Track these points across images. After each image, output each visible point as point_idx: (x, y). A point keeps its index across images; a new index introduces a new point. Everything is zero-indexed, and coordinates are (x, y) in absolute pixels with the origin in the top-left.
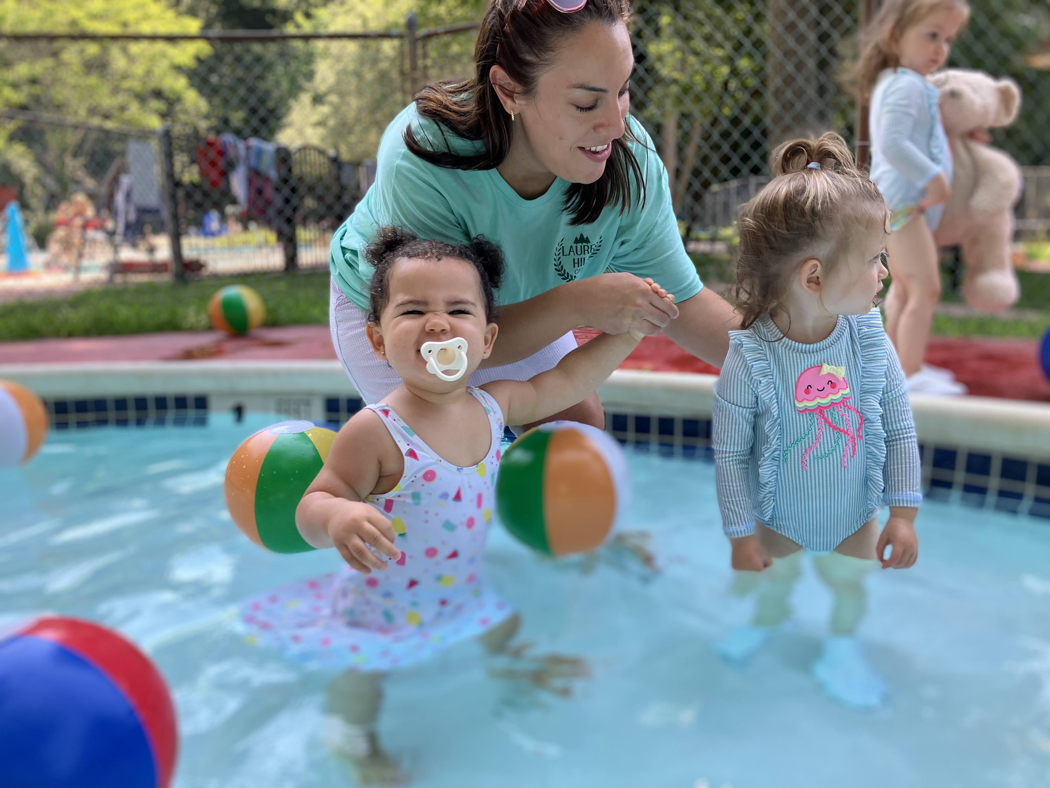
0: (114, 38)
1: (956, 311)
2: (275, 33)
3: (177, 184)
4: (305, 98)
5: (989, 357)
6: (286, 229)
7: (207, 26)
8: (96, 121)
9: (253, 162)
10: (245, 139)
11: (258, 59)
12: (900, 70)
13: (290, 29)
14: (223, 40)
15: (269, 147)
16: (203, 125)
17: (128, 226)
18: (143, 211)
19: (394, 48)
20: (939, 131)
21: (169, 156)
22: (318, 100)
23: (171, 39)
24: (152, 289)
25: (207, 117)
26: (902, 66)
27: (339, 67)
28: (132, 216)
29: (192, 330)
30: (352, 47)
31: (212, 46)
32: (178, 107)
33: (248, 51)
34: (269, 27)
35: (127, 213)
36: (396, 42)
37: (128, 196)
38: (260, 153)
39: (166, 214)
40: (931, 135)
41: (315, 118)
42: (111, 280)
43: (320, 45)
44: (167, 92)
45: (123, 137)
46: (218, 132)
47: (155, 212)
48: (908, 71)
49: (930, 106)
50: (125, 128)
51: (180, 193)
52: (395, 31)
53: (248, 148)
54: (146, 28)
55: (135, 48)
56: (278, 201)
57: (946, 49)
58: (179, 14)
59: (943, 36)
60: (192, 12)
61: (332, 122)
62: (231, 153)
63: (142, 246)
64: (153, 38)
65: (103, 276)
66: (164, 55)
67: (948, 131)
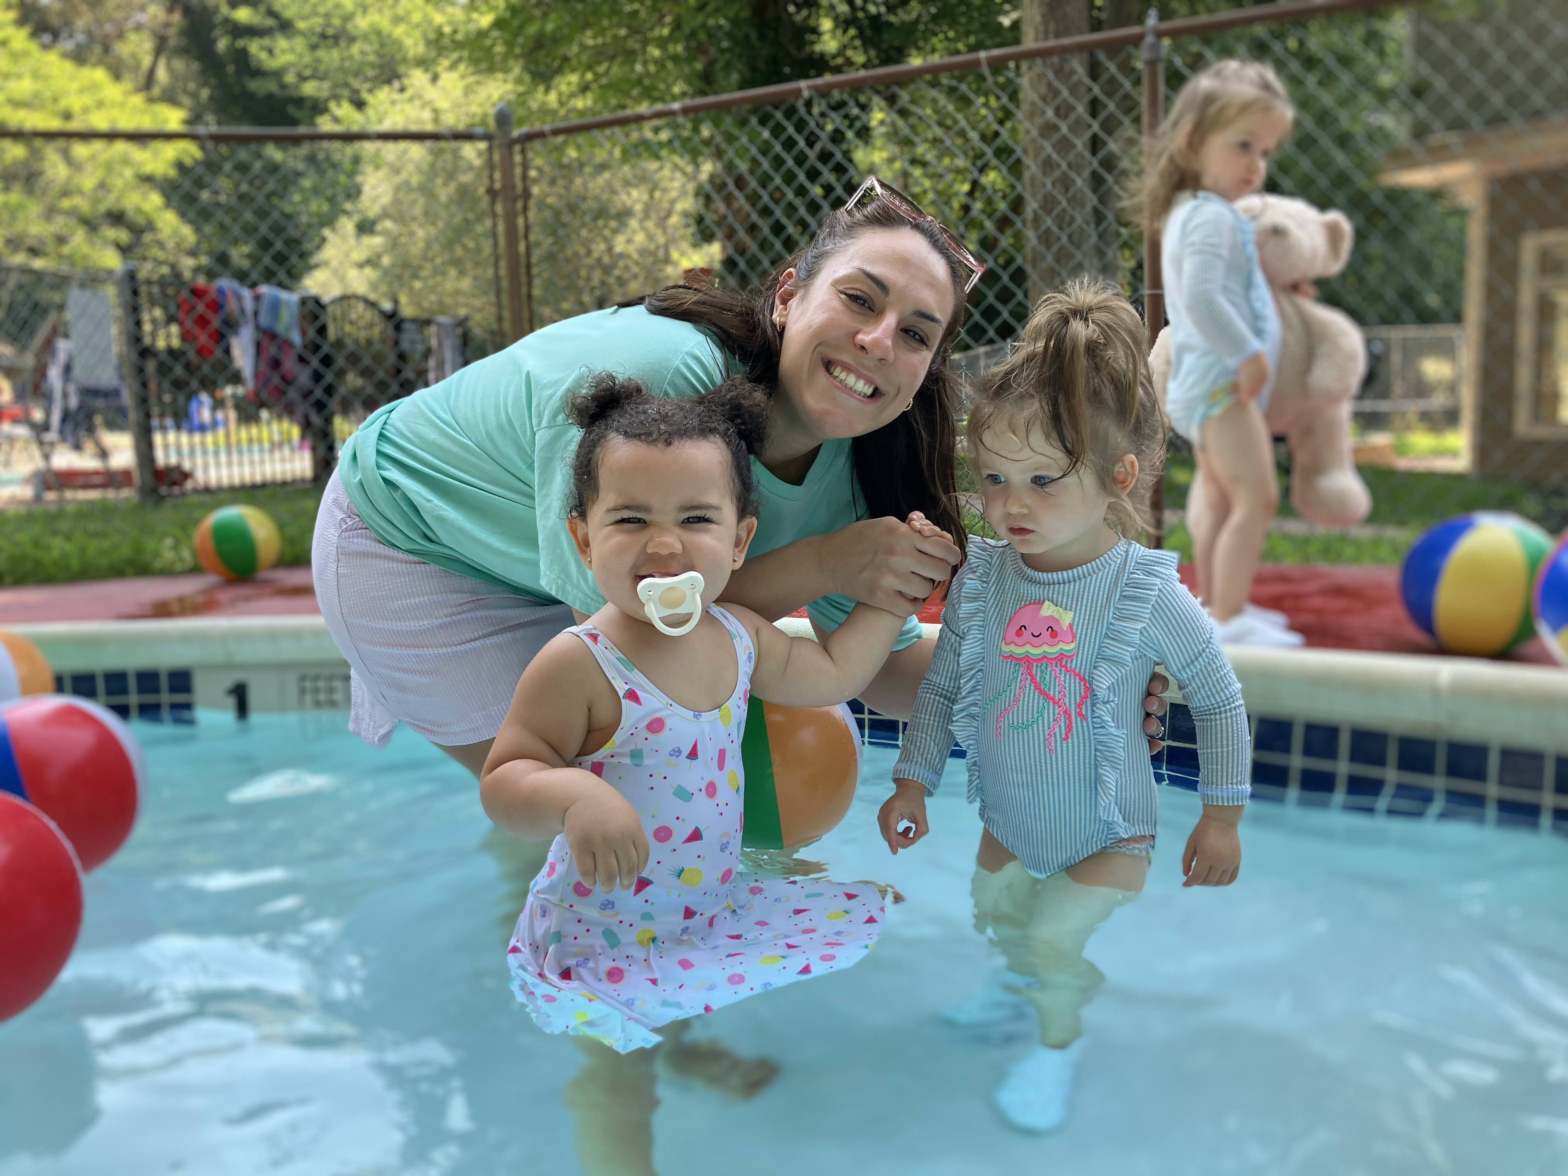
0: (49, 136)
1: (1294, 527)
2: (302, 130)
3: (146, 353)
4: (347, 225)
5: (1338, 591)
6: (316, 420)
7: (194, 119)
8: (19, 259)
9: (264, 320)
10: (253, 286)
11: (273, 168)
12: (1201, 194)
13: (325, 125)
14: (217, 139)
15: (290, 298)
16: (188, 263)
17: (66, 417)
18: (90, 393)
19: (480, 154)
20: (1259, 278)
21: (134, 310)
22: (365, 228)
23: (139, 138)
24: (104, 510)
25: (193, 253)
26: (1205, 189)
27: (397, 180)
28: (74, 402)
29: (168, 573)
30: (416, 151)
31: (203, 148)
32: (147, 238)
33: (259, 156)
34: (294, 122)
35: (65, 395)
36: (482, 145)
37: (67, 369)
38: (276, 305)
39: (127, 398)
40: (1248, 285)
41: (359, 255)
42: (38, 498)
43: (369, 147)
44: (131, 214)
45: (61, 282)
46: (211, 275)
47: (111, 394)
48: (1212, 196)
49: (1244, 244)
50: (65, 268)
51: (151, 366)
52: (479, 130)
53: (257, 298)
54: (100, 122)
55: (80, 150)
56: (304, 377)
57: (1262, 166)
58: (151, 100)
59: (1258, 147)
60: (170, 98)
61: (386, 261)
62: (232, 305)
63: (89, 447)
64: (111, 136)
65: (27, 492)
66: (125, 161)
67: (1271, 280)
